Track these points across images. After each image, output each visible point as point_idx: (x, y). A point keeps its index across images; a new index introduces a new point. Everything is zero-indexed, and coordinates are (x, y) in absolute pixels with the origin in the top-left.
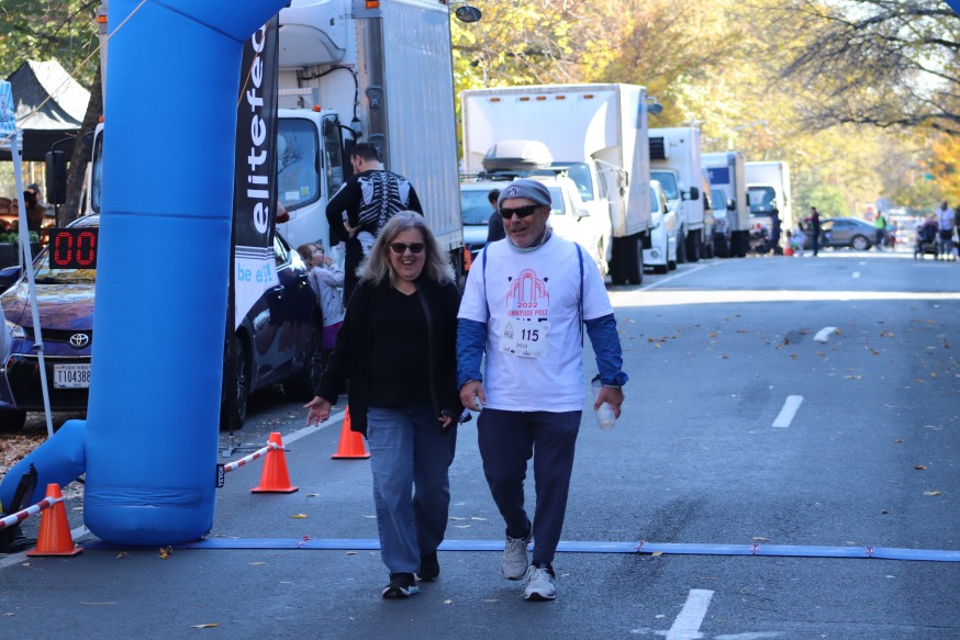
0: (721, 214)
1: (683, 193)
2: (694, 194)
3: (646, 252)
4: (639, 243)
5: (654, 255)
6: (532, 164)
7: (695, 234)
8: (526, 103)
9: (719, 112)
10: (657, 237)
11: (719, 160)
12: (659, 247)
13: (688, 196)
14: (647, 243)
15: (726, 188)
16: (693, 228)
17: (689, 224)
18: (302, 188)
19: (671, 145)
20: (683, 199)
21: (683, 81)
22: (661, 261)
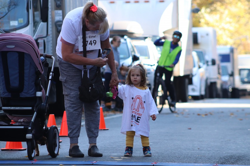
0: (226, 78)
1: (207, 62)
2: (214, 62)
3: (190, 87)
4: (187, 81)
5: (193, 90)
6: (132, 33)
7: (213, 84)
8: (128, 4)
9: (224, 29)
10: (195, 80)
11: (225, 51)
12: (196, 86)
13: (210, 63)
14: (191, 82)
15: (228, 65)
16: (213, 81)
17: (211, 79)
18: (19, 19)
19: (202, 37)
20: (208, 65)
21: (205, 12)
22: (196, 94)
